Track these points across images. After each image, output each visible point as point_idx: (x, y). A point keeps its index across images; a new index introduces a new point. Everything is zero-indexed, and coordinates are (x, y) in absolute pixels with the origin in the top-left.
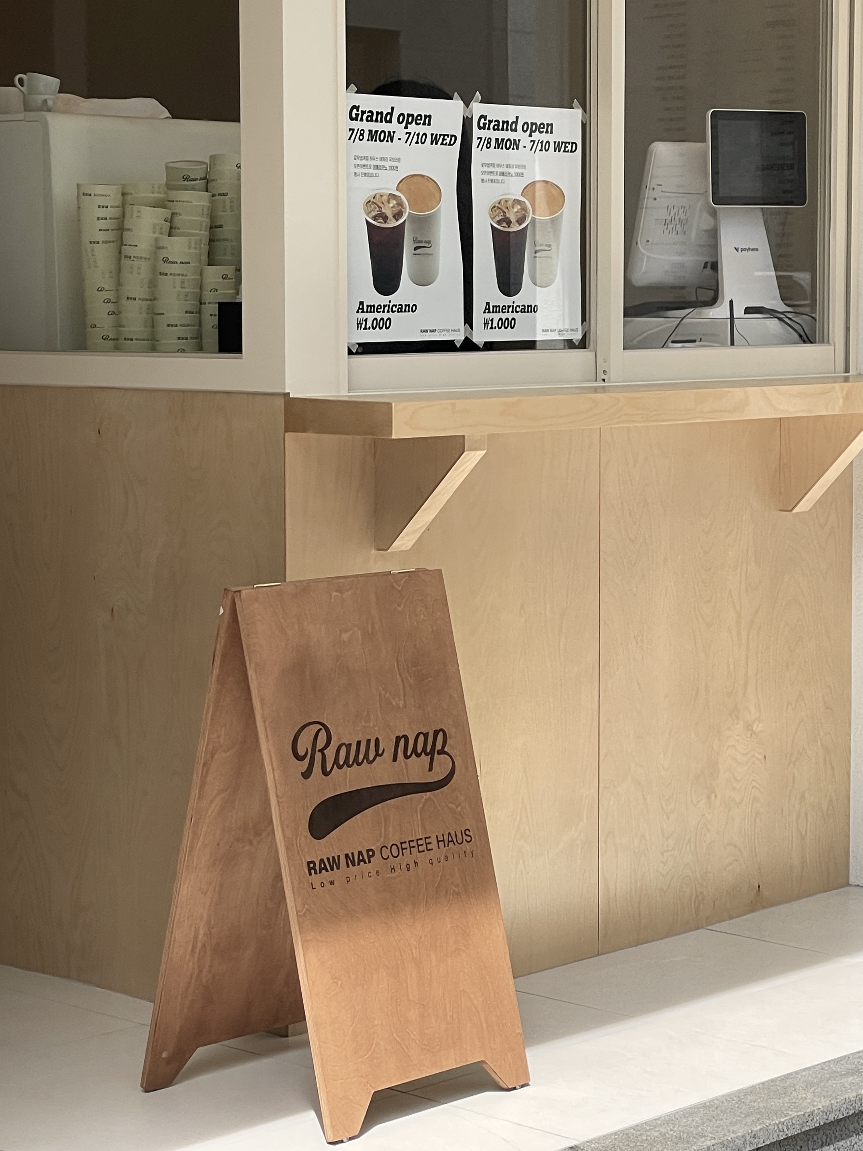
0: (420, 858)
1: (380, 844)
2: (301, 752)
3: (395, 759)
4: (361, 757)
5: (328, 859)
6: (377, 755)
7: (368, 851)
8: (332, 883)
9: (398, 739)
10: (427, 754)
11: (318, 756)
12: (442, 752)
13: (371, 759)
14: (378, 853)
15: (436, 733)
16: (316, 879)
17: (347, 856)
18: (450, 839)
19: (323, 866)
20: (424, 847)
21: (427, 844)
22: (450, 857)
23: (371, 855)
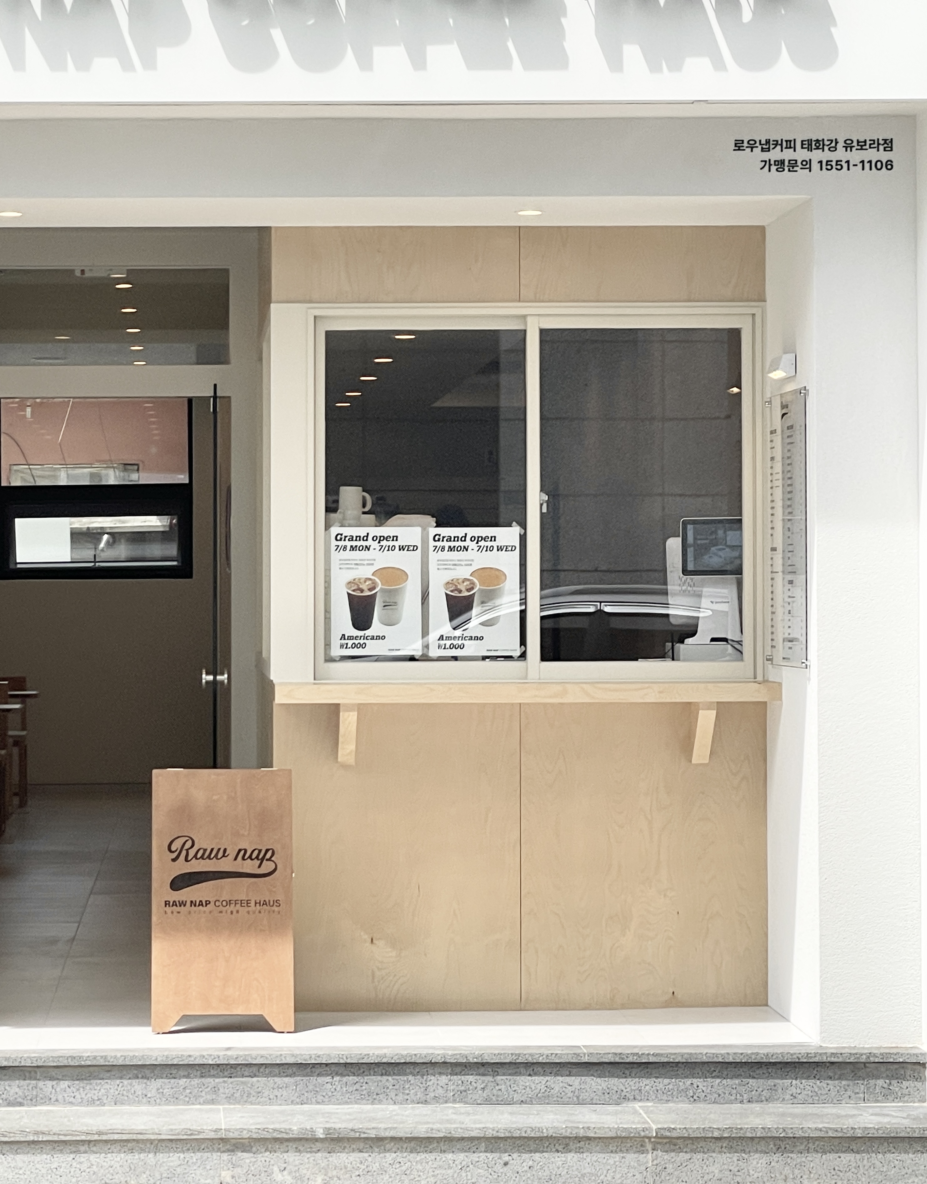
0: (241, 909)
1: (215, 899)
2: (173, 849)
3: (236, 859)
4: (212, 856)
5: (179, 902)
6: (224, 856)
7: (206, 901)
8: (179, 912)
9: (240, 851)
10: (258, 859)
11: (184, 853)
12: (269, 860)
13: (219, 857)
14: (212, 903)
15: (267, 851)
16: (169, 909)
17: (192, 902)
18: (265, 903)
19: (174, 904)
20: (245, 905)
21: (247, 903)
22: (263, 911)
23: (208, 903)
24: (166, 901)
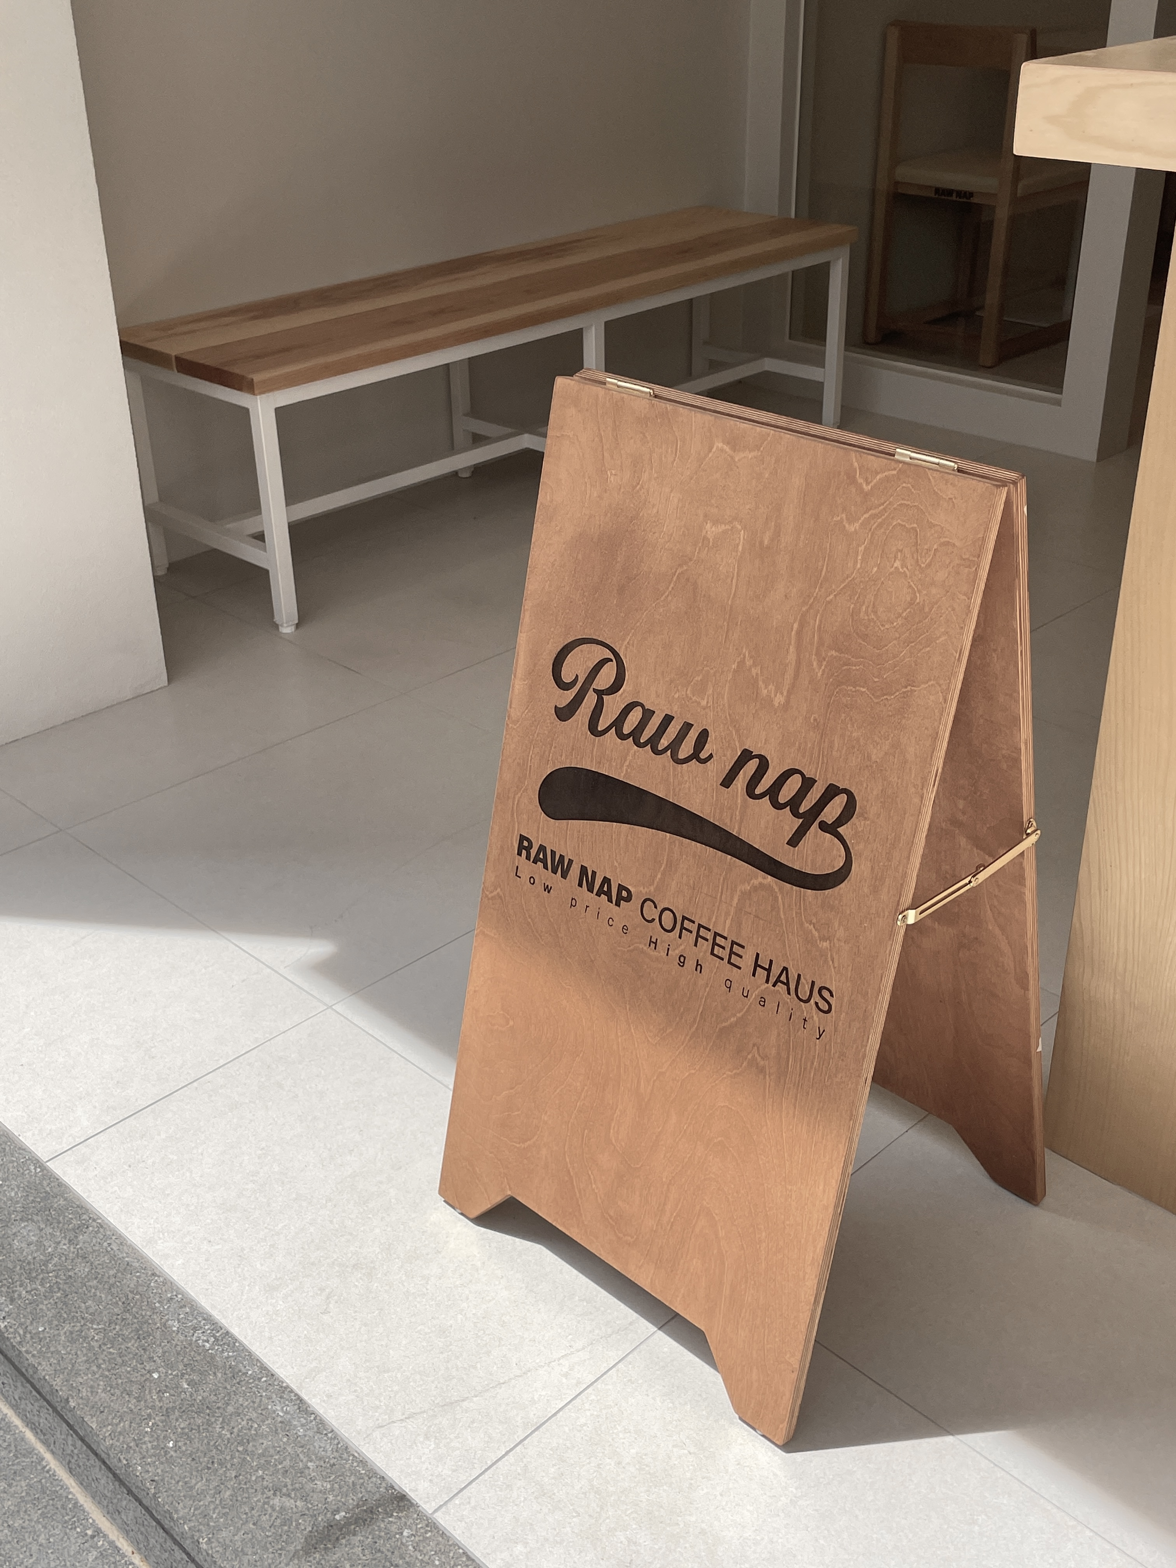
1: (644, 892)
2: (567, 677)
4: (664, 743)
5: (553, 855)
6: (695, 756)
7: (621, 887)
9: (746, 756)
10: (795, 814)
11: (591, 699)
12: (831, 829)
13: (682, 755)
15: (832, 792)
16: (525, 866)
18: (783, 978)
19: (542, 856)
20: (725, 954)
21: (732, 952)
22: (771, 1005)
23: (623, 896)
24: (522, 838)
